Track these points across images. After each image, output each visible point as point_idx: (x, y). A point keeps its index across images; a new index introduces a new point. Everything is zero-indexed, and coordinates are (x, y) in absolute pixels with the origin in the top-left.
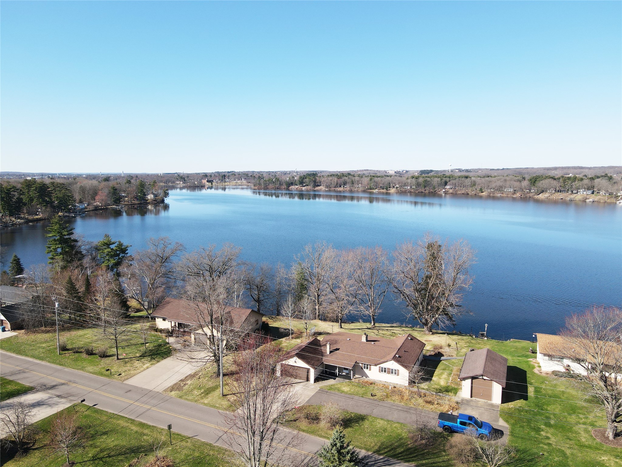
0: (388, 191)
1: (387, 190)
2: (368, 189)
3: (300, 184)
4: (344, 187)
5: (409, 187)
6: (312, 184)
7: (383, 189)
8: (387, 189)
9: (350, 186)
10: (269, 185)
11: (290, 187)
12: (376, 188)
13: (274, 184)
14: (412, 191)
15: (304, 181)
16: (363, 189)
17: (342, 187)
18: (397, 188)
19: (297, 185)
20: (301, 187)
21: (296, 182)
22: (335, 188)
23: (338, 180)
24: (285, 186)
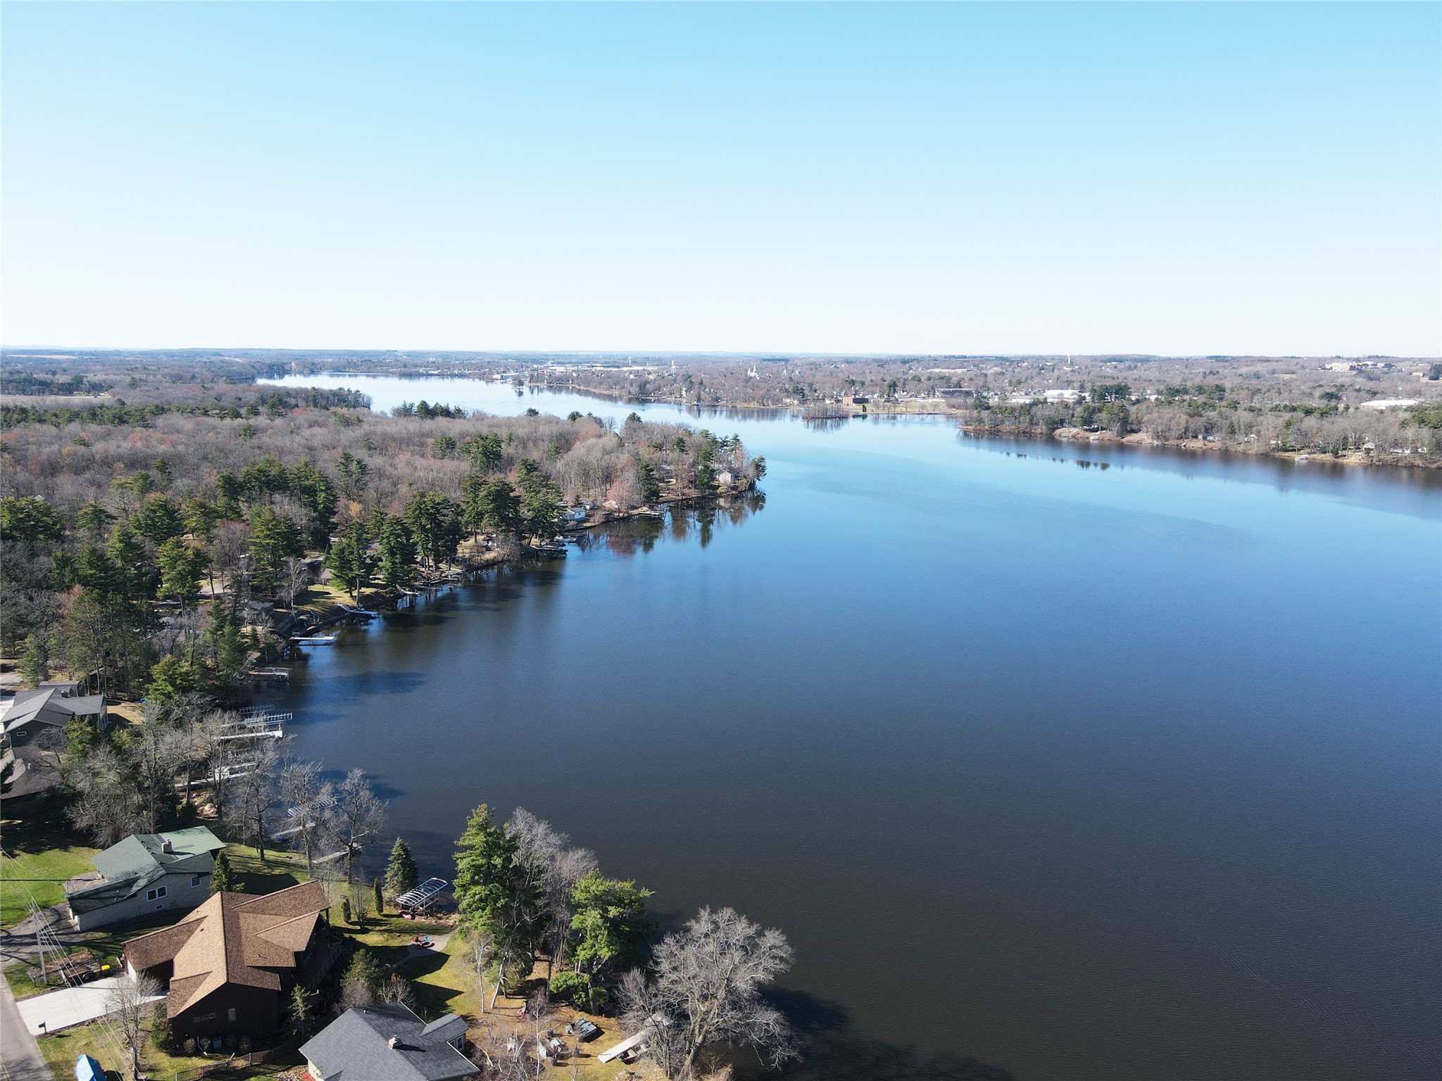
0: (1340, 460)
1: (1337, 457)
2: (1278, 449)
3: (1083, 425)
4: (1205, 438)
5: (1408, 452)
6: (1117, 427)
7: (1325, 453)
8: (1336, 454)
9: (1224, 439)
10: (1003, 422)
11: (1058, 432)
12: (1303, 448)
13: (1017, 420)
14: (1419, 462)
15: (1095, 417)
16: (1262, 450)
17: (1200, 437)
18: (1368, 450)
19: (1075, 426)
20: (1087, 434)
21: (1074, 419)
22: (1179, 442)
23: (1191, 420)
24: (1044, 427)
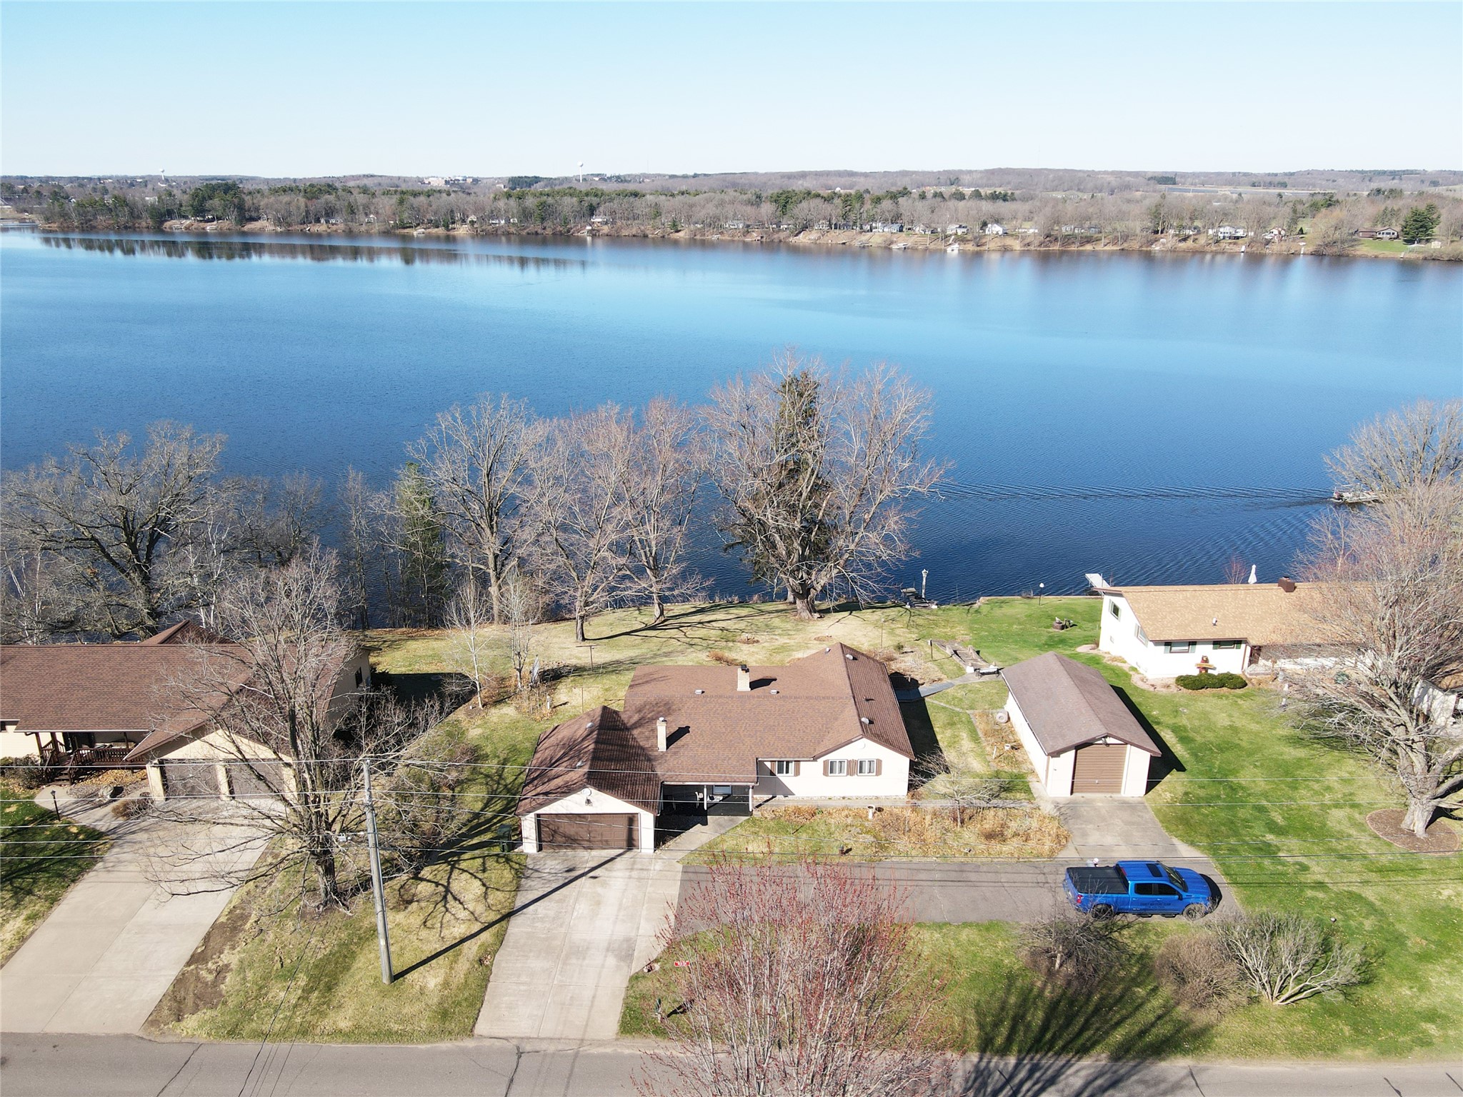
0: (452, 233)
1: (448, 230)
2: (396, 227)
3: (195, 215)
4: (327, 222)
5: (503, 222)
6: (234, 215)
7: (438, 227)
8: (447, 227)
9: (346, 220)
10: (95, 215)
11: (167, 224)
12: (418, 225)
13: (113, 214)
14: (512, 230)
15: (208, 204)
16: (383, 228)
17: (322, 221)
18: (472, 223)
19: (186, 217)
20: (202, 225)
21: (183, 208)
22: (302, 227)
23: (309, 204)
24: (149, 220)
